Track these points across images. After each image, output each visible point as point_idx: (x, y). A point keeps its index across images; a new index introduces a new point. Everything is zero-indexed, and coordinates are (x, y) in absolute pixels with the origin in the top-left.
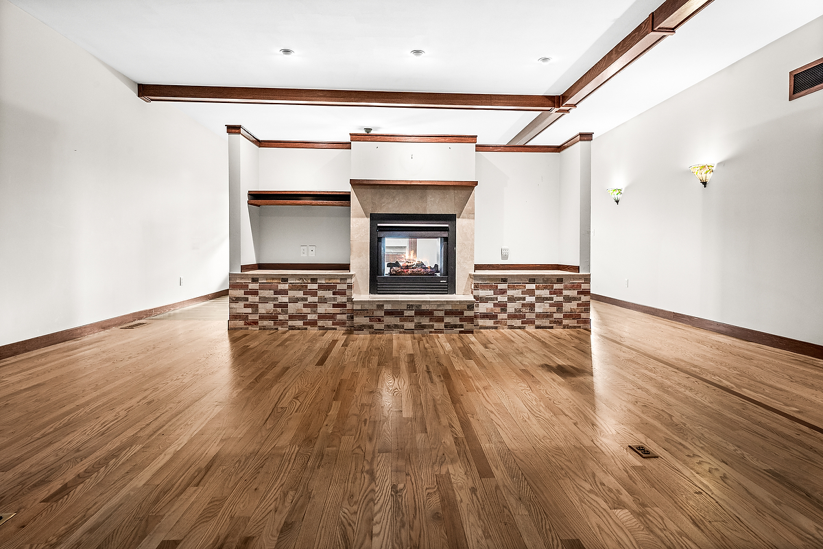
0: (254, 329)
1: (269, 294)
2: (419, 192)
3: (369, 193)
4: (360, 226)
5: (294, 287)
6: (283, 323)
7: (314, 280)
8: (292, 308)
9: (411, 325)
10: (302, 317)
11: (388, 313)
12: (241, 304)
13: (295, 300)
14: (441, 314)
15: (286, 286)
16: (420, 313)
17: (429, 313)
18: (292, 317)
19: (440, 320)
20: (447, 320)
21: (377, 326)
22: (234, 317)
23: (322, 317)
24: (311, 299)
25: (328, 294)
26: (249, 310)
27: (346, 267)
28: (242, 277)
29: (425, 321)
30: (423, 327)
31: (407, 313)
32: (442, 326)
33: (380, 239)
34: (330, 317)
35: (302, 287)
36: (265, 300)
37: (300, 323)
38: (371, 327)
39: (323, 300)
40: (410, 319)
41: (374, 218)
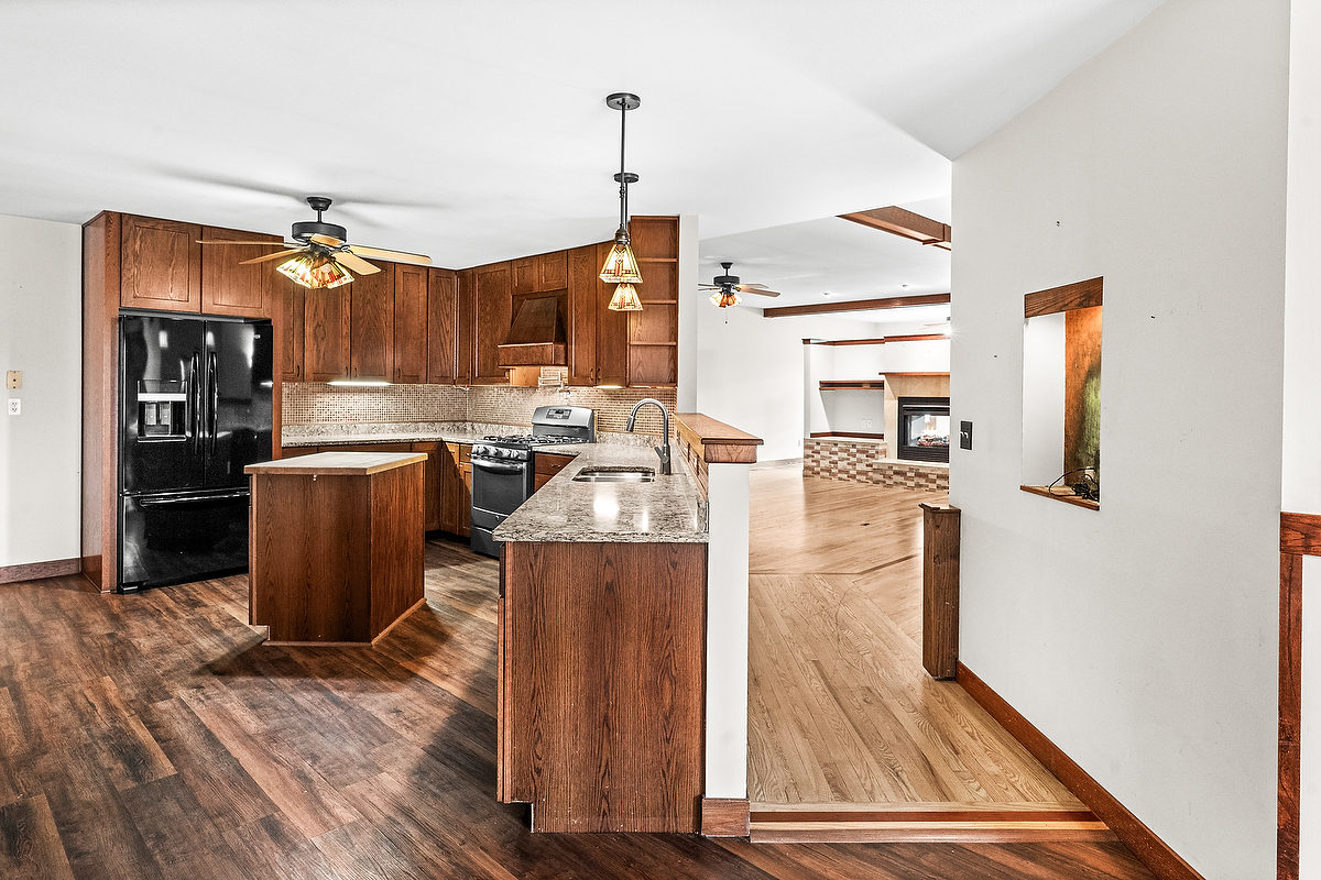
0: (817, 478)
1: (827, 454)
2: (935, 380)
3: (897, 382)
4: (891, 406)
5: (842, 450)
6: (834, 475)
7: (854, 446)
8: (841, 465)
9: (912, 484)
10: (847, 472)
11: (896, 473)
12: (810, 459)
13: (843, 460)
14: (934, 477)
15: (836, 449)
16: (919, 475)
17: (925, 476)
18: (840, 471)
19: (934, 481)
20: (938, 482)
21: (888, 482)
22: (806, 468)
23: (859, 473)
24: (852, 459)
25: (863, 457)
26: (815, 464)
27: (881, 437)
28: (811, 441)
29: (922, 481)
30: (921, 486)
31: (908, 474)
32: (934, 486)
33: (906, 417)
34: (865, 473)
35: (847, 451)
36: (824, 458)
37: (845, 476)
38: (884, 482)
39: (860, 461)
40: (911, 479)
41: (902, 400)
